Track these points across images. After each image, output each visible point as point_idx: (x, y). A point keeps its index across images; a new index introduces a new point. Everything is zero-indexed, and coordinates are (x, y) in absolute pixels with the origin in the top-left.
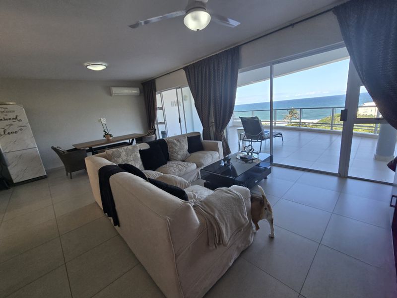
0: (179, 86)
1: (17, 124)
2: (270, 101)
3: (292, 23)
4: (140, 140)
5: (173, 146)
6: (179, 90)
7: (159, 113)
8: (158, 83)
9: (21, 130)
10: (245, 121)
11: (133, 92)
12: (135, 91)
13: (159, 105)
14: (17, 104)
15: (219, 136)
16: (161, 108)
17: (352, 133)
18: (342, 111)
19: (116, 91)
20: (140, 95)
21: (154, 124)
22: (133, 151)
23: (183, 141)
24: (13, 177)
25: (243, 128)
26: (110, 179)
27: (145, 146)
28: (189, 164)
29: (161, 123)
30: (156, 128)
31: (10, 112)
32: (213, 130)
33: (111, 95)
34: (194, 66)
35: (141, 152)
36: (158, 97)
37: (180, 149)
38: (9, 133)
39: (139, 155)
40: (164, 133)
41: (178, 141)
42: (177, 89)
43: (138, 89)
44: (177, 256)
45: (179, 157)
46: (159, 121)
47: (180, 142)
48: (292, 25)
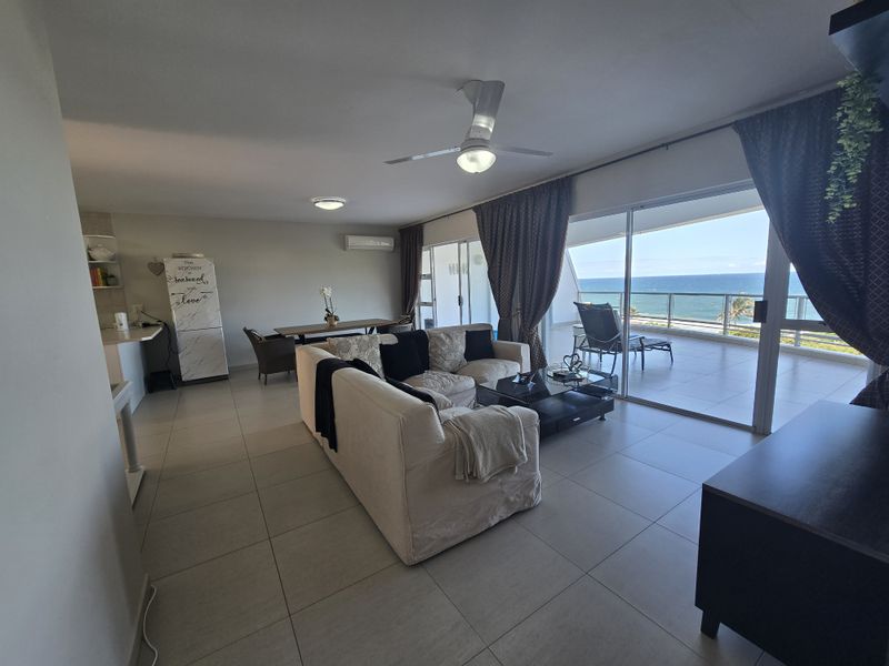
0: (464, 239)
1: (203, 287)
2: (624, 276)
3: (665, 142)
4: (383, 329)
5: (439, 344)
6: (464, 246)
7: (424, 285)
8: (428, 232)
9: (205, 297)
10: (586, 312)
11: (383, 244)
12: (386, 243)
13: (425, 270)
14: (205, 257)
15: (527, 336)
16: (429, 277)
17: (778, 346)
18: (756, 303)
19: (353, 241)
20: (394, 251)
21: (412, 304)
22: (370, 345)
23: (457, 337)
24: (183, 372)
25: (582, 326)
26: (334, 375)
27: (390, 339)
28: (462, 378)
29: (425, 304)
30: (416, 312)
31: (195, 268)
32: (516, 323)
33: (345, 249)
34: (493, 205)
35: (382, 347)
36: (425, 255)
37: (450, 351)
38: (188, 301)
39: (378, 353)
40: (429, 323)
41: (448, 335)
42: (459, 243)
43: (392, 240)
44: (407, 471)
45: (447, 364)
46: (423, 300)
47: (451, 339)
48: (666, 145)
